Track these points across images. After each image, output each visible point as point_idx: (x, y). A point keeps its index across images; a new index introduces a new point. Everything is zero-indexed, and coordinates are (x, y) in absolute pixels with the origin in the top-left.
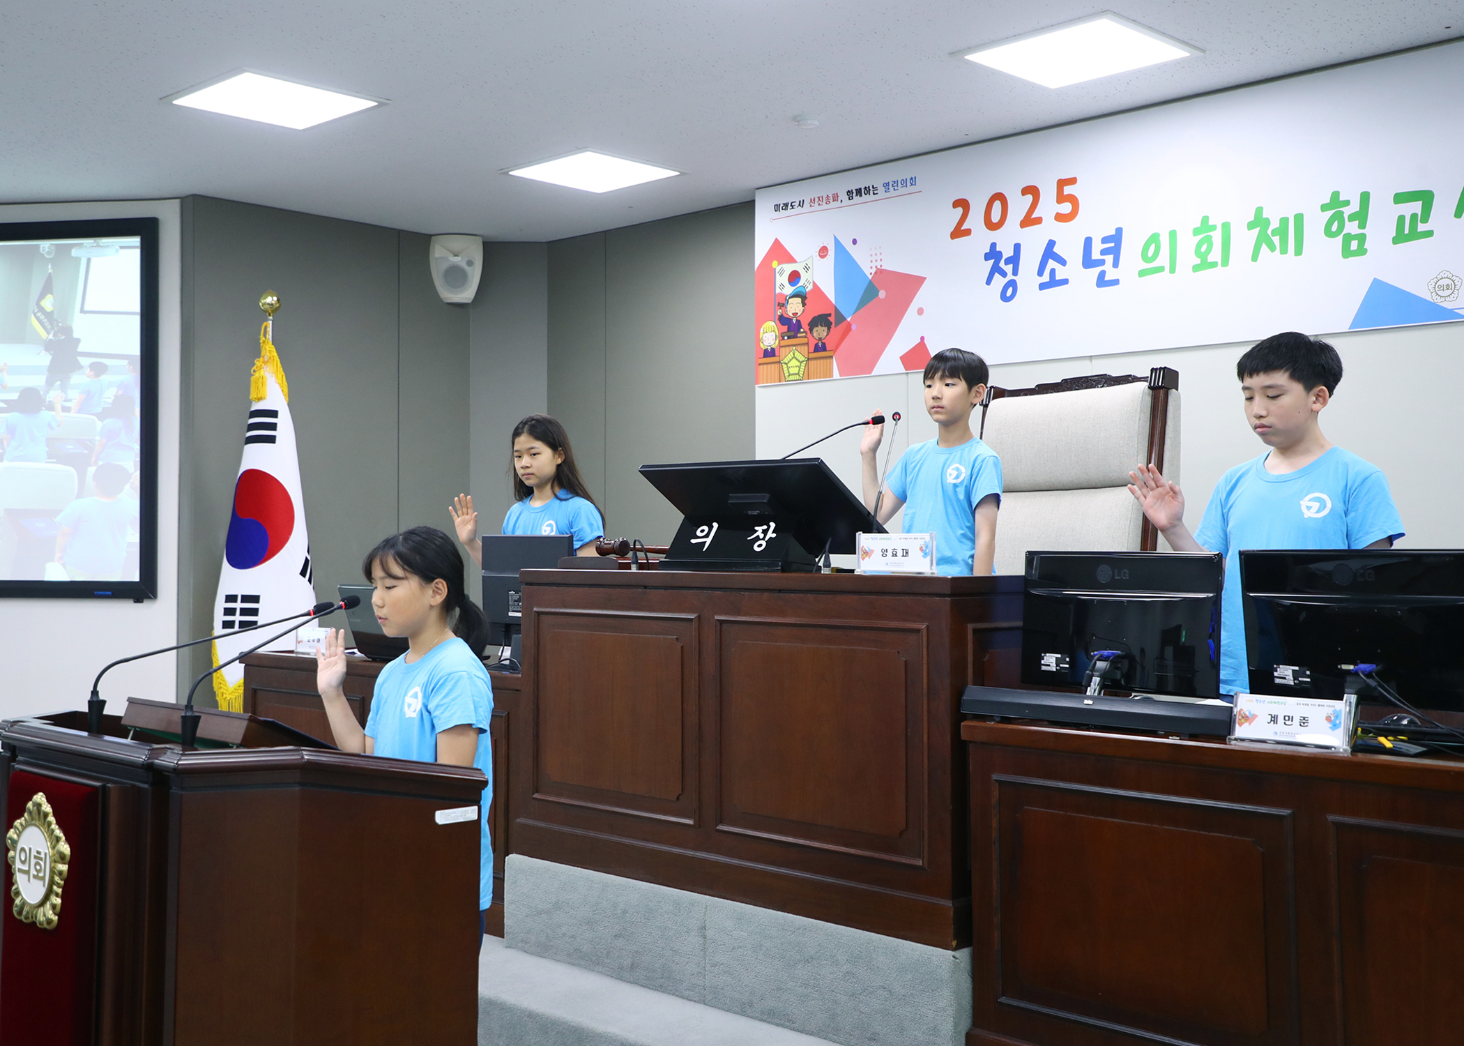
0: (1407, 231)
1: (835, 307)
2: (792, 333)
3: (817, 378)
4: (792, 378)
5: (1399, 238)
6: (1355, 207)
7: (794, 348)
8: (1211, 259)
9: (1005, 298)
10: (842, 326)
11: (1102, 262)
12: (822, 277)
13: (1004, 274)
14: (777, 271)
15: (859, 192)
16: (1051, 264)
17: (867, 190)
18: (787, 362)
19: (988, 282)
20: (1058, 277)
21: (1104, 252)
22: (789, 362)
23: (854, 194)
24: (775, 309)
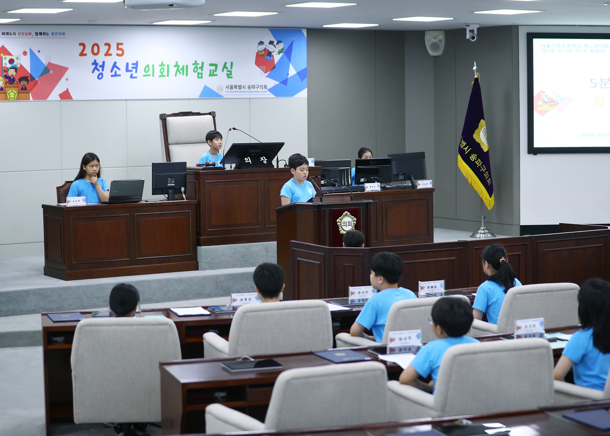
0: (212, 74)
1: (31, 75)
2: (11, 82)
3: (23, 100)
4: (11, 99)
5: (210, 75)
6: (200, 65)
7: (12, 88)
8: (164, 74)
9: (98, 78)
10: (34, 82)
11: (132, 71)
12: (26, 63)
13: (99, 70)
14: (3, 57)
15: (41, 34)
16: (115, 69)
17: (44, 34)
18: (9, 93)
19: (93, 72)
20: (118, 73)
21: (132, 68)
22: (10, 93)
23: (38, 35)
24: (2, 72)
